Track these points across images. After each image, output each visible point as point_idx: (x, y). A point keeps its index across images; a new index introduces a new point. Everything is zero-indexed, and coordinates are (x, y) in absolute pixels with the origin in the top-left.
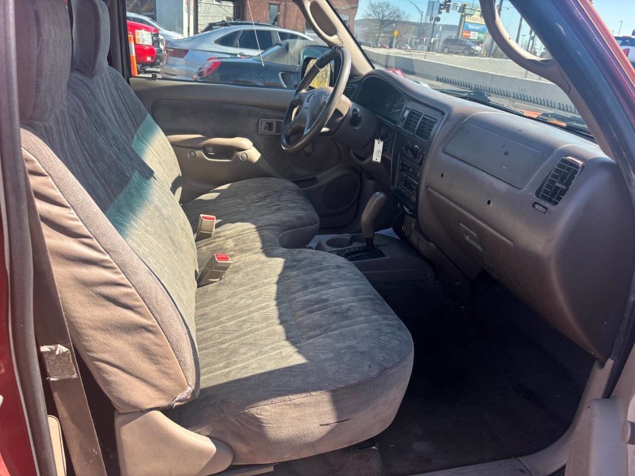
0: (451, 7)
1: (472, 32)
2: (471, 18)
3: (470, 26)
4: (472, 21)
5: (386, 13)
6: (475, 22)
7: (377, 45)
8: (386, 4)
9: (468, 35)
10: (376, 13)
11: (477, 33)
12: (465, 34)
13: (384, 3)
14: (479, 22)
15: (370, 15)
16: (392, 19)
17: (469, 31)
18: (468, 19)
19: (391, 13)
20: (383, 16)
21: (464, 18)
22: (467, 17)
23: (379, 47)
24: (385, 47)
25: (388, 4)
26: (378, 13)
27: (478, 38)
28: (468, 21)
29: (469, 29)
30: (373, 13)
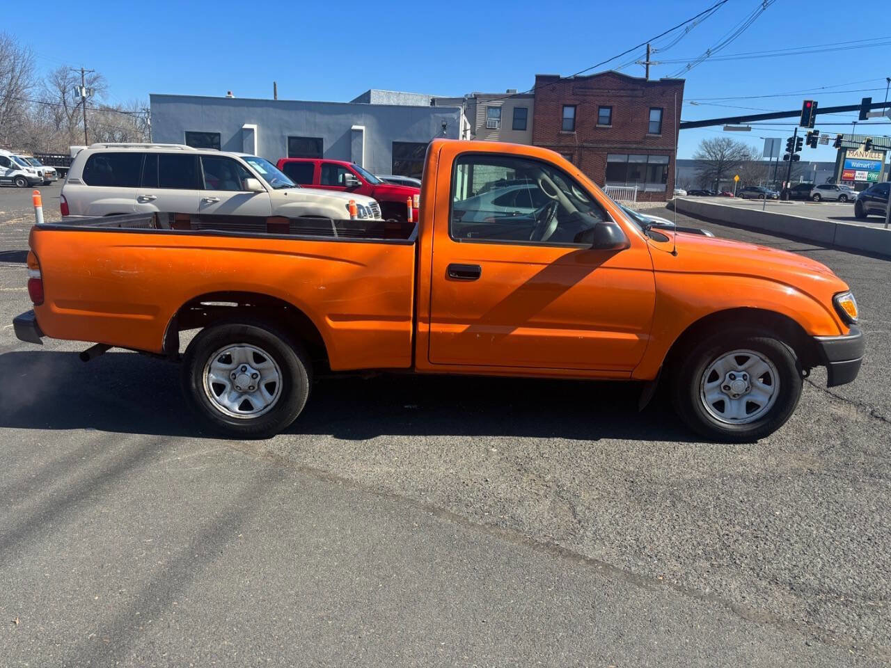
0: (818, 141)
1: (857, 172)
2: (855, 153)
3: (854, 164)
4: (856, 157)
5: (727, 153)
6: (861, 157)
7: (716, 191)
8: (727, 140)
9: (852, 175)
10: (712, 153)
11: (866, 173)
12: (847, 175)
13: (724, 140)
14: (868, 158)
15: (703, 157)
16: (737, 159)
17: (854, 170)
18: (849, 155)
19: (733, 153)
20: (723, 156)
21: (843, 154)
22: (848, 152)
23: (720, 195)
24: (729, 196)
25: (729, 141)
26: (714, 153)
27: (869, 179)
28: (851, 156)
29: (853, 167)
30: (707, 154)
